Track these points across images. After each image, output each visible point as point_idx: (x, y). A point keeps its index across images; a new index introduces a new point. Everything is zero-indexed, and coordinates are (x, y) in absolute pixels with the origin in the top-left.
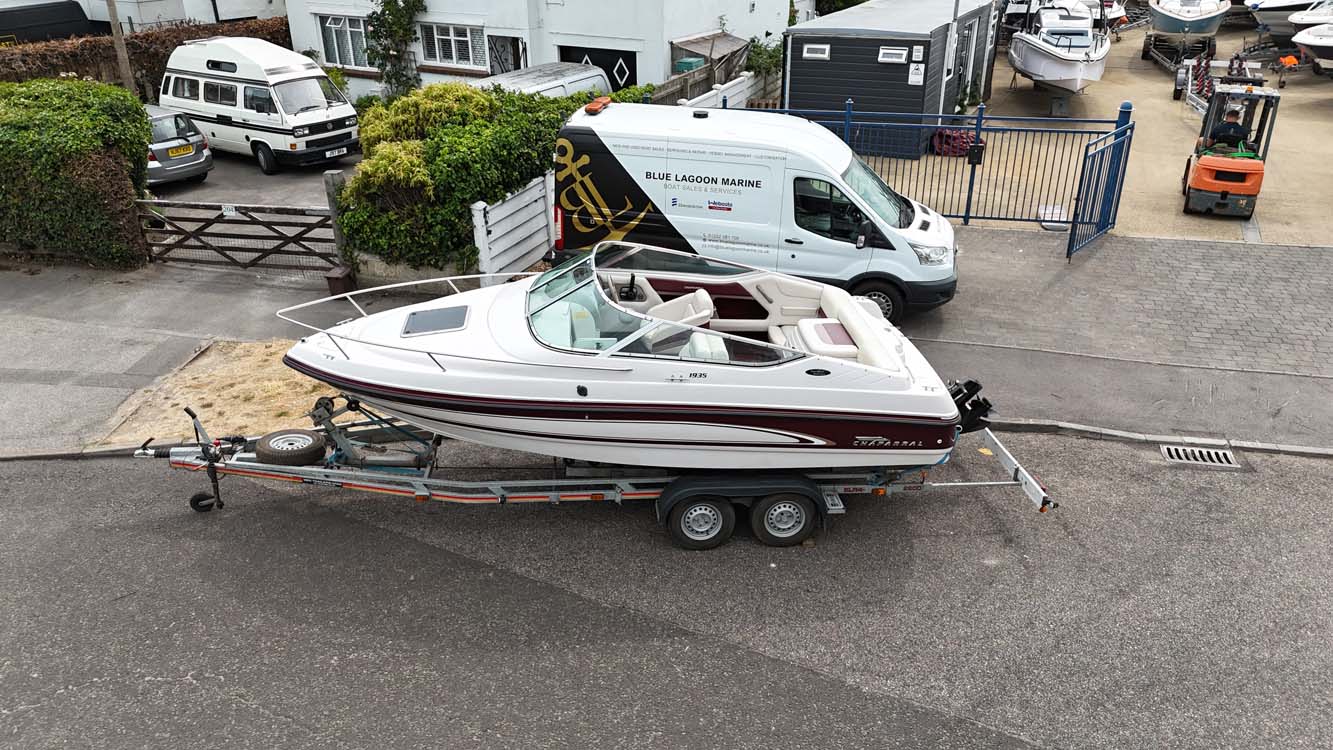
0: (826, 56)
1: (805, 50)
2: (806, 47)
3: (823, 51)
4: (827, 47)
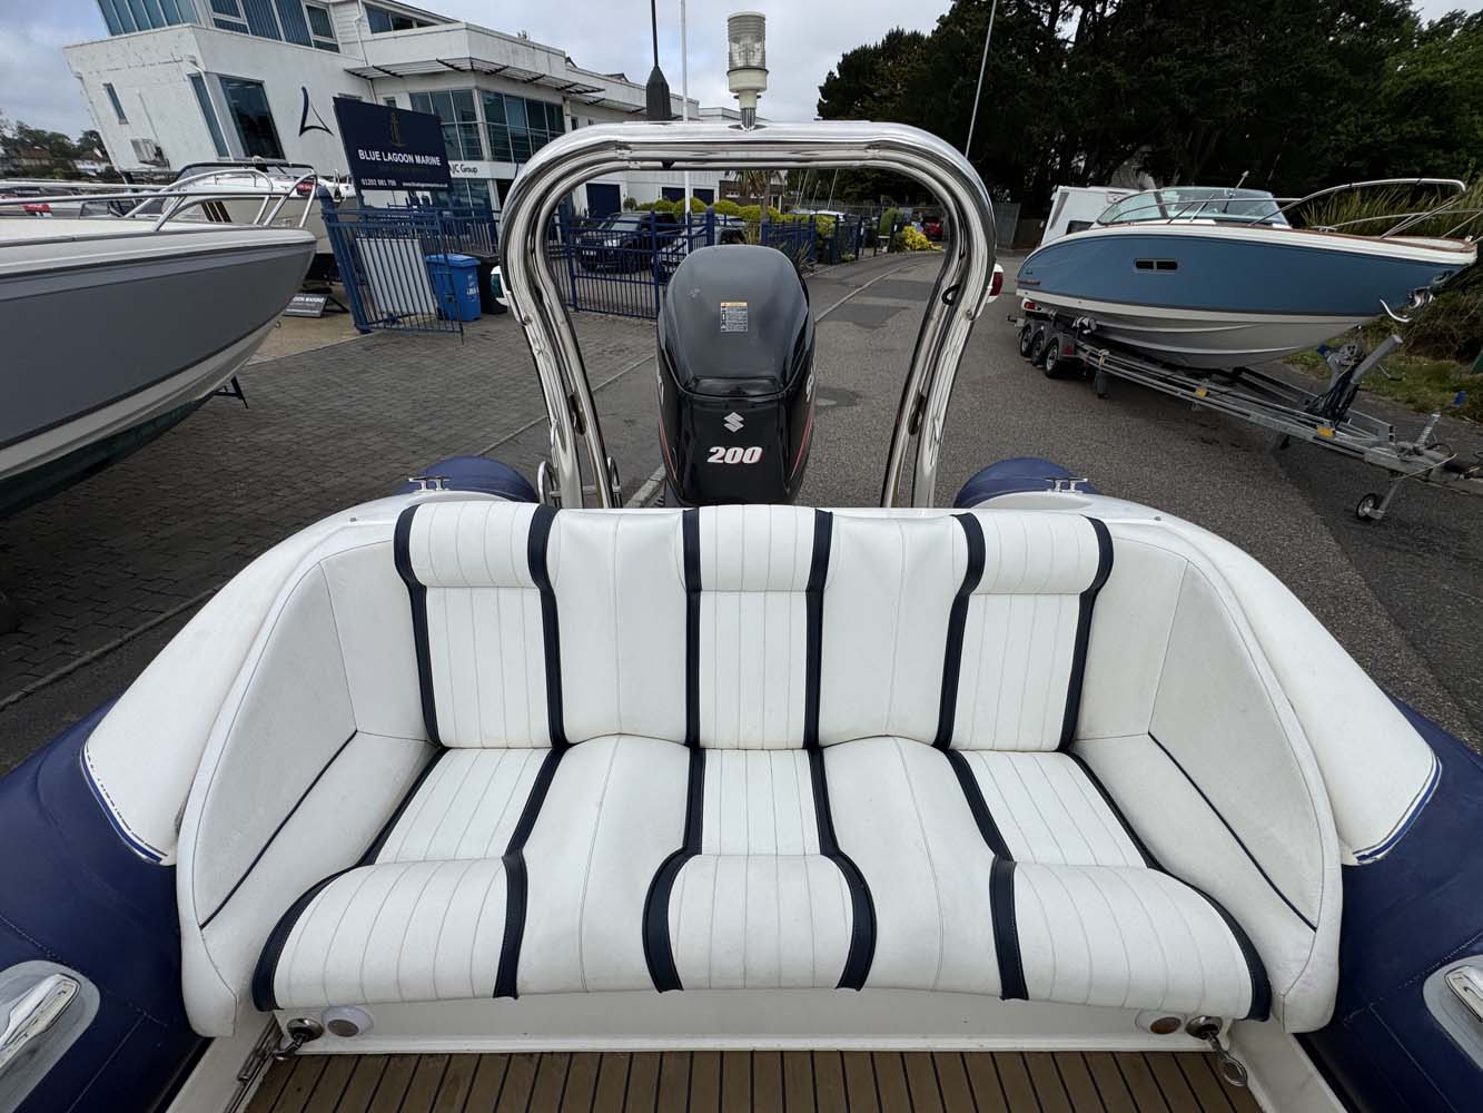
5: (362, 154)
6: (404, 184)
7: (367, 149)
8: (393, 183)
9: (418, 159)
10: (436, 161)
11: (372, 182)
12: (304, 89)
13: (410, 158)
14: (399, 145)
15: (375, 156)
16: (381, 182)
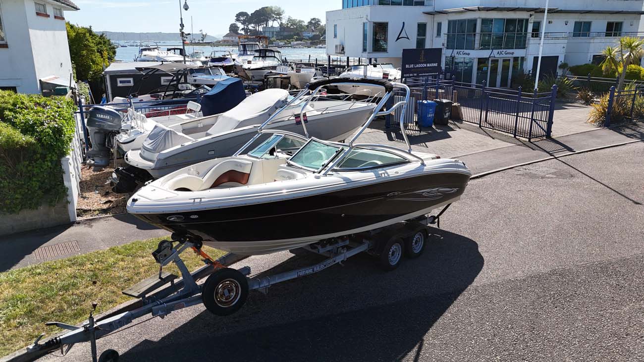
0: (132, 84)
1: (119, 82)
2: (119, 80)
3: (129, 82)
4: (131, 79)
5: (407, 66)
6: (420, 75)
7: (409, 64)
8: (415, 75)
9: (428, 65)
10: (436, 65)
11: (408, 75)
12: (404, 23)
13: (425, 65)
14: (423, 61)
15: (412, 66)
16: (411, 75)
